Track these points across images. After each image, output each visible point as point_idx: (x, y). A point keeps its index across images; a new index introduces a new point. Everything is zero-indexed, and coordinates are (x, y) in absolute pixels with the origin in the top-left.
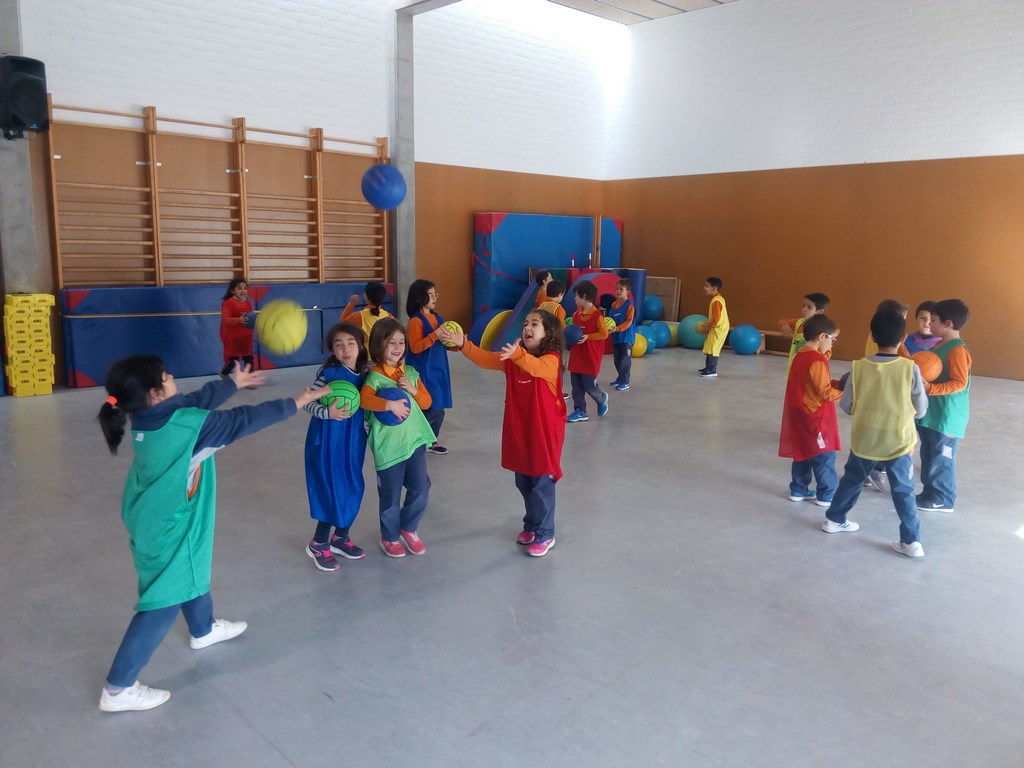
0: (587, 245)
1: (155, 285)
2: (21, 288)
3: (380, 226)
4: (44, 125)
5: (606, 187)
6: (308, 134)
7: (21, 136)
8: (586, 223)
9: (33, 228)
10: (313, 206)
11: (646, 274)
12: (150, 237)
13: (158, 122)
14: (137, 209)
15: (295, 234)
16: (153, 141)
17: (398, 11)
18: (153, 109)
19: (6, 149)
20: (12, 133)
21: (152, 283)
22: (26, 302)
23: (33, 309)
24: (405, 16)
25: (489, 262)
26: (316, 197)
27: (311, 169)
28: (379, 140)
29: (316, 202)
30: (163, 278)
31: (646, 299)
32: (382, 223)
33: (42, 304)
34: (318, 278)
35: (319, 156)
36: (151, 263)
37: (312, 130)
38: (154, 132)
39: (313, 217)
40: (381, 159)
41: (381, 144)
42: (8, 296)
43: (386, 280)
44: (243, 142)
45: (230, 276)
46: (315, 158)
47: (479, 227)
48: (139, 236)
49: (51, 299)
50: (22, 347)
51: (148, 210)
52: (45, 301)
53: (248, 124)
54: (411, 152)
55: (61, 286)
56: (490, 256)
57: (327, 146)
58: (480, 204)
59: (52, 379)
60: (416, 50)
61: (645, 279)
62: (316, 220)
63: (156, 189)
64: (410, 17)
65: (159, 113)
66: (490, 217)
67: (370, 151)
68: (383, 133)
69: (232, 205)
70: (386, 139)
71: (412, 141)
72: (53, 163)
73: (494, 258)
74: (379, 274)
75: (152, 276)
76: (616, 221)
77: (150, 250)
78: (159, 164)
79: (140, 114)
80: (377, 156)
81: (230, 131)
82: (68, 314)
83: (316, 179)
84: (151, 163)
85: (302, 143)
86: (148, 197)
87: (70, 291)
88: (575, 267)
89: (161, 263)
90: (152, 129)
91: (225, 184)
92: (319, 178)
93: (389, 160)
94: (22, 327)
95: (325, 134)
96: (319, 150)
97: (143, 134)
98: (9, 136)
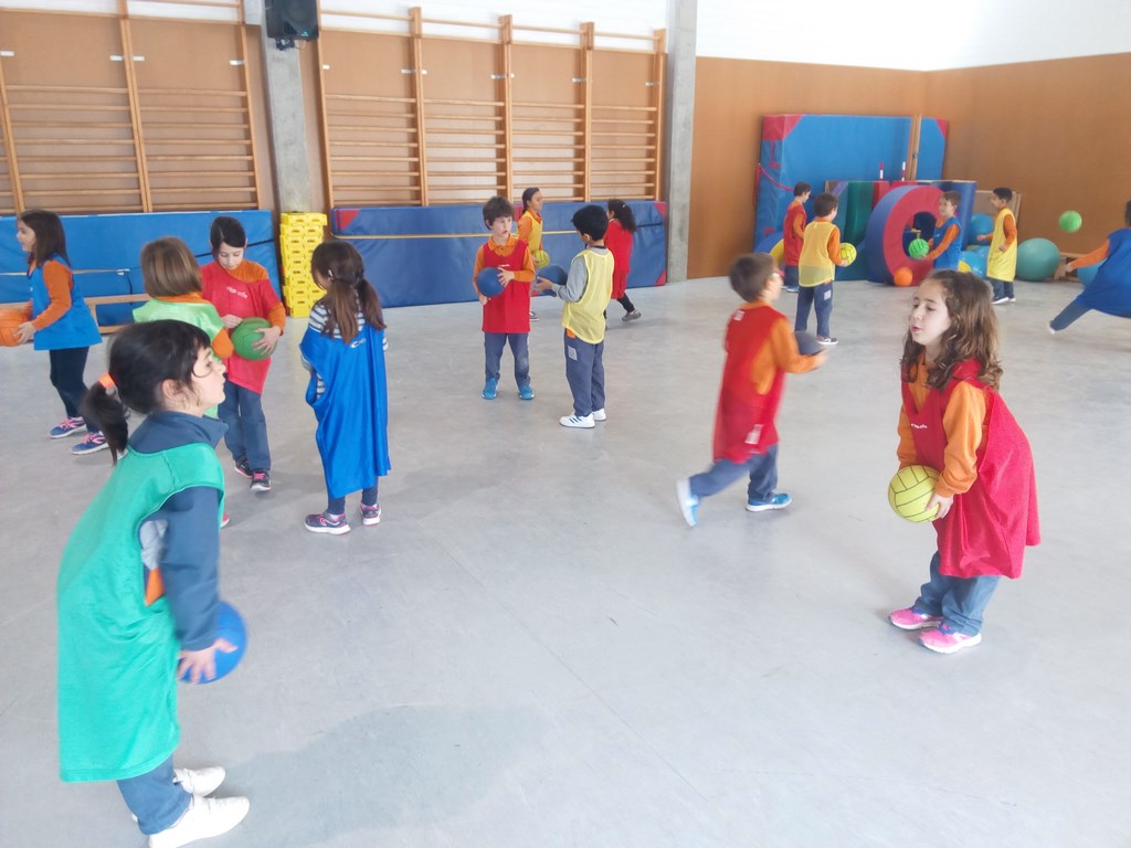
0: (899, 152)
1: (420, 205)
2: (295, 207)
3: (653, 135)
4: (314, 33)
5: (928, 78)
6: (578, 29)
7: (292, 45)
8: (901, 127)
9: (305, 144)
10: (580, 114)
11: (975, 187)
12: (415, 152)
13: (423, 24)
14: (403, 122)
15: (561, 146)
16: (419, 46)
18: (418, 9)
19: (278, 60)
20: (283, 42)
21: (418, 202)
22: (301, 221)
23: (307, 228)
25: (777, 175)
26: (584, 103)
27: (580, 71)
28: (656, 33)
29: (584, 110)
30: (429, 197)
31: (974, 218)
32: (655, 132)
33: (316, 223)
34: (584, 196)
35: (589, 56)
36: (417, 181)
37: (582, 25)
38: (419, 36)
39: (580, 127)
40: (657, 55)
41: (659, 37)
42: (283, 215)
43: (657, 199)
44: (509, 42)
45: (493, 194)
46: (585, 59)
47: (768, 131)
48: (405, 152)
49: (323, 219)
50: (297, 267)
51: (414, 123)
52: (317, 220)
53: (515, 22)
54: (692, 44)
55: (332, 206)
56: (778, 167)
57: (599, 42)
58: (771, 105)
61: (973, 193)
62: (584, 129)
63: (422, 100)
65: (425, 14)
66: (781, 120)
67: (645, 47)
68: (661, 24)
69: (497, 115)
70: (664, 30)
71: (693, 32)
72: (322, 73)
73: (783, 170)
74: (650, 191)
75: (418, 195)
76: (940, 122)
77: (416, 167)
78: (424, 72)
79: (406, 16)
80: (654, 53)
81: (497, 31)
82: (340, 233)
83: (585, 83)
84: (416, 71)
85: (571, 41)
86: (413, 108)
87: (341, 210)
88: (884, 179)
89: (427, 181)
90: (417, 32)
91: (490, 92)
92: (589, 80)
93: (666, 56)
94: (297, 247)
95: (597, 29)
96: (590, 48)
97: (408, 38)
98: (280, 47)
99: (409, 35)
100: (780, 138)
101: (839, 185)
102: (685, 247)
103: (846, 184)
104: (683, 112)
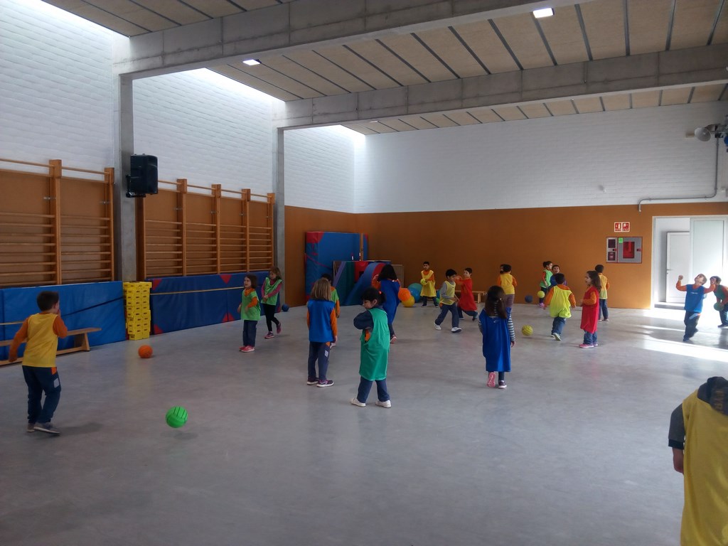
0: (357, 248)
1: (182, 276)
5: (356, 216)
6: (241, 192)
8: (356, 238)
10: (244, 230)
12: (179, 249)
13: (188, 187)
16: (184, 197)
17: (278, 128)
18: (186, 180)
19: (127, 203)
20: (130, 194)
24: (281, 131)
26: (246, 225)
27: (242, 210)
28: (269, 194)
29: (246, 229)
30: (186, 271)
34: (246, 269)
35: (248, 203)
36: (180, 263)
37: (242, 190)
38: (185, 193)
40: (270, 204)
41: (271, 197)
44: (219, 197)
46: (245, 205)
47: (309, 240)
48: (172, 248)
50: (138, 311)
51: (179, 234)
52: (149, 286)
53: (222, 188)
54: (283, 200)
55: (145, 276)
56: (317, 255)
57: (253, 198)
58: (308, 227)
59: (149, 329)
60: (285, 148)
62: (246, 237)
63: (186, 223)
64: (283, 131)
65: (189, 182)
66: (317, 235)
67: (264, 200)
68: (271, 191)
69: (212, 230)
70: (273, 194)
71: (283, 195)
72: (145, 209)
73: (318, 257)
75: (181, 270)
76: (368, 236)
79: (177, 182)
80: (269, 203)
81: (210, 191)
83: (246, 216)
85: (238, 196)
86: (180, 227)
90: (184, 191)
91: (209, 219)
92: (248, 214)
93: (274, 204)
94: (138, 300)
95: (251, 193)
96: (249, 200)
97: (177, 193)
98: (128, 196)
99: (178, 192)
100: (316, 242)
101: (342, 262)
102: (284, 292)
103: (345, 262)
104: (281, 229)
